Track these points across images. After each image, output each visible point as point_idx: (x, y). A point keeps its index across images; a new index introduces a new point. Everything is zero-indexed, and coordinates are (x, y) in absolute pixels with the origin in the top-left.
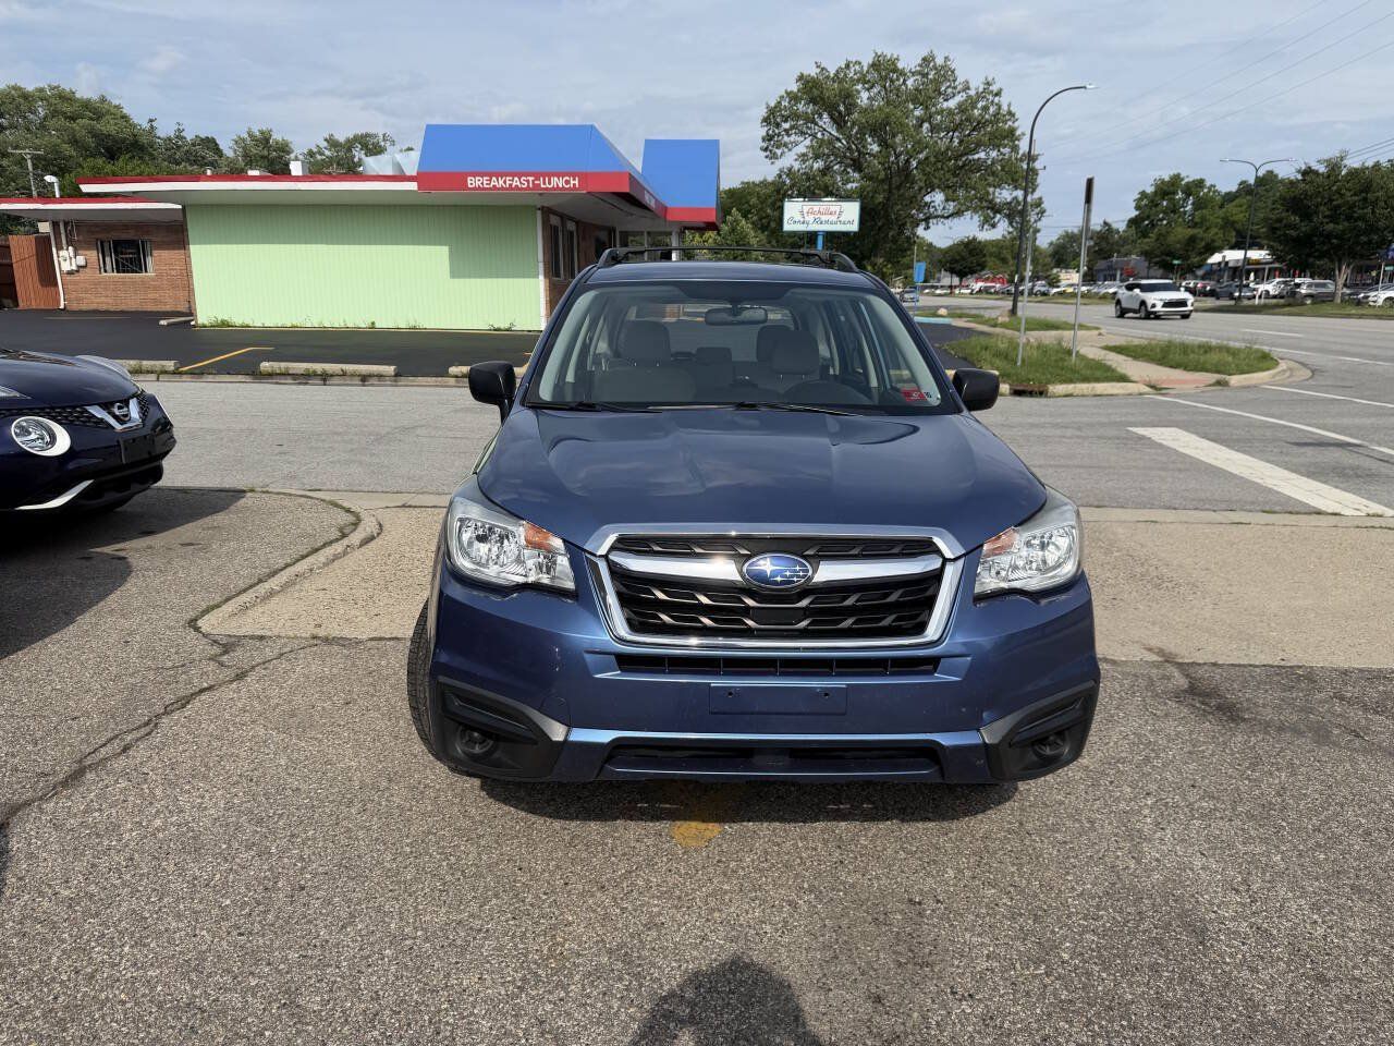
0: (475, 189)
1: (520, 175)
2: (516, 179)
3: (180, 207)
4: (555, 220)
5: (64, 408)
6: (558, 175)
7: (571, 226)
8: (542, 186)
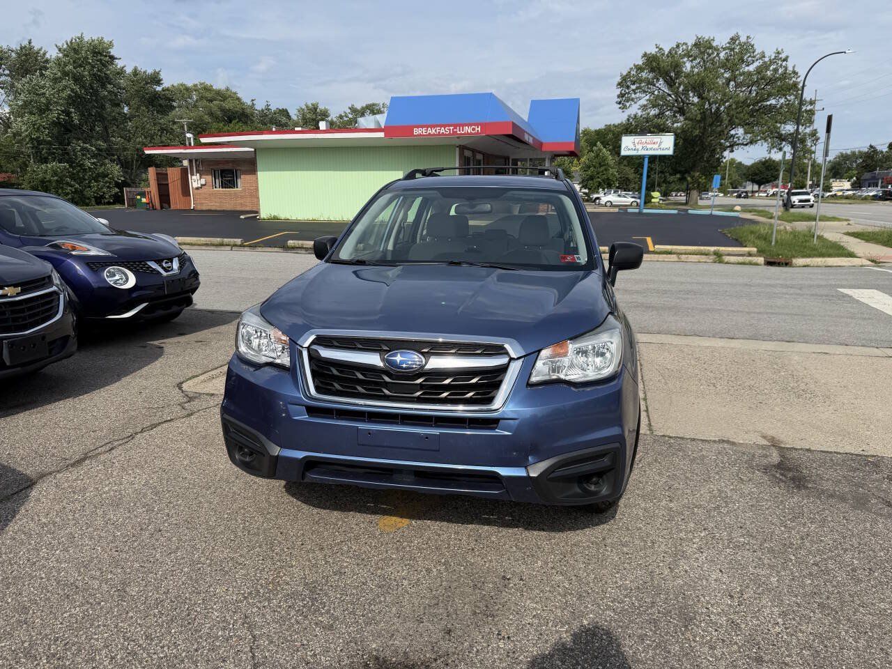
0: (418, 135)
1: (445, 126)
2: (443, 128)
3: (253, 150)
4: (468, 153)
5: (135, 262)
6: (469, 125)
7: (479, 157)
8: (458, 132)
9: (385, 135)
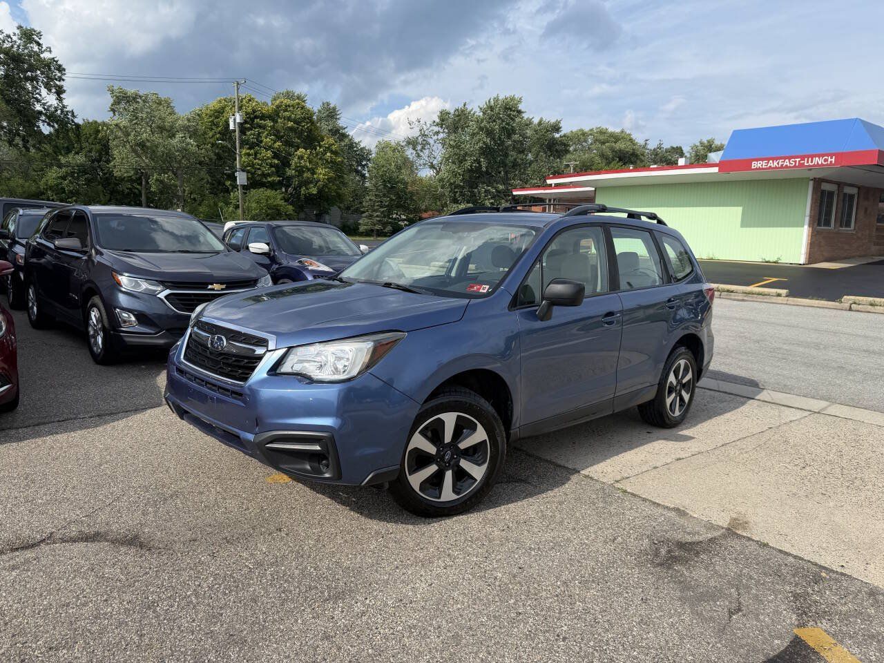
0: (756, 169)
1: (789, 158)
2: (787, 160)
3: (593, 189)
4: (826, 187)
6: (819, 156)
8: (806, 164)
9: (719, 171)
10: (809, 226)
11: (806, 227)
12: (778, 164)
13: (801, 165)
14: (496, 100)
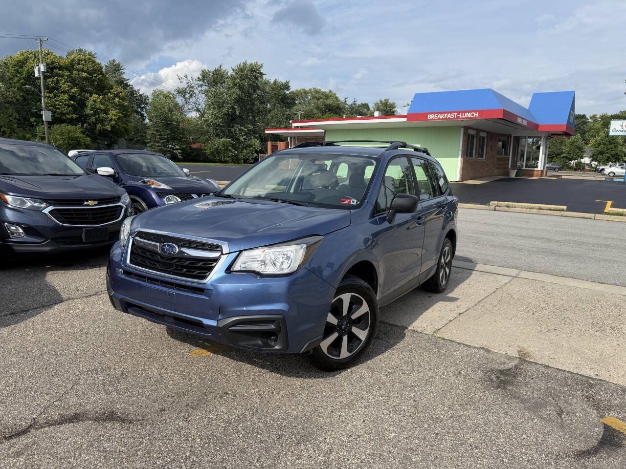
0: (431, 119)
1: (451, 113)
2: (449, 114)
3: (324, 131)
4: (471, 132)
6: (469, 112)
7: (484, 135)
8: (461, 117)
9: (407, 120)
10: (462, 157)
11: (460, 157)
12: (444, 116)
13: (458, 117)
14: (245, 64)
